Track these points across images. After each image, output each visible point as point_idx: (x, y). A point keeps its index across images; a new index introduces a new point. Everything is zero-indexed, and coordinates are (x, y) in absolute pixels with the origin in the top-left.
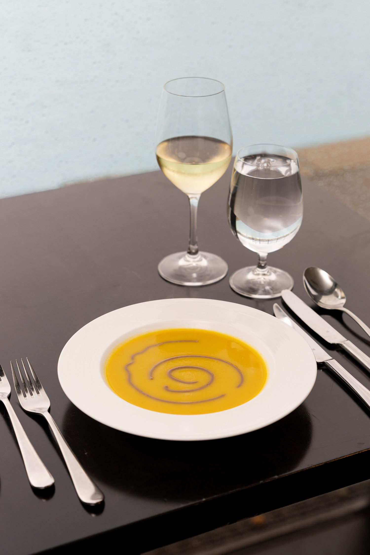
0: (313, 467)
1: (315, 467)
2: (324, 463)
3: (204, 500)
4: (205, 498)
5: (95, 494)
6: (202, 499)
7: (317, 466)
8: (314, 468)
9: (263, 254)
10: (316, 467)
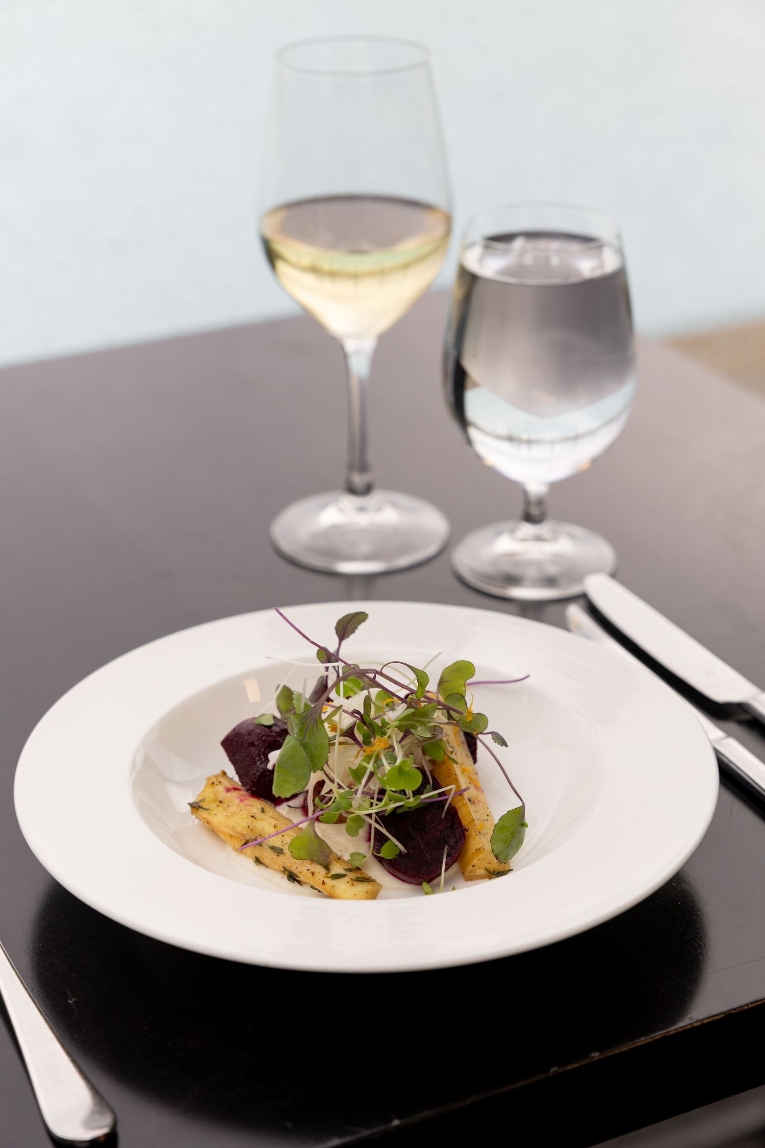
0: (695, 1025)
1: (699, 1024)
2: (724, 1013)
3: (396, 1122)
4: (399, 1118)
5: (92, 1113)
6: (390, 1121)
7: (705, 1021)
8: (698, 1027)
9: (536, 485)
10: (703, 1025)
